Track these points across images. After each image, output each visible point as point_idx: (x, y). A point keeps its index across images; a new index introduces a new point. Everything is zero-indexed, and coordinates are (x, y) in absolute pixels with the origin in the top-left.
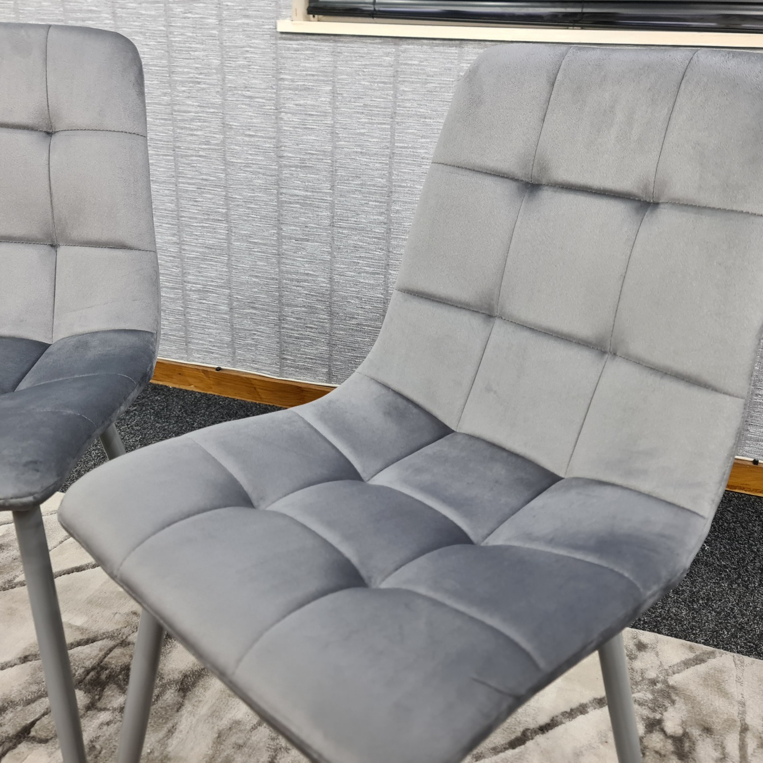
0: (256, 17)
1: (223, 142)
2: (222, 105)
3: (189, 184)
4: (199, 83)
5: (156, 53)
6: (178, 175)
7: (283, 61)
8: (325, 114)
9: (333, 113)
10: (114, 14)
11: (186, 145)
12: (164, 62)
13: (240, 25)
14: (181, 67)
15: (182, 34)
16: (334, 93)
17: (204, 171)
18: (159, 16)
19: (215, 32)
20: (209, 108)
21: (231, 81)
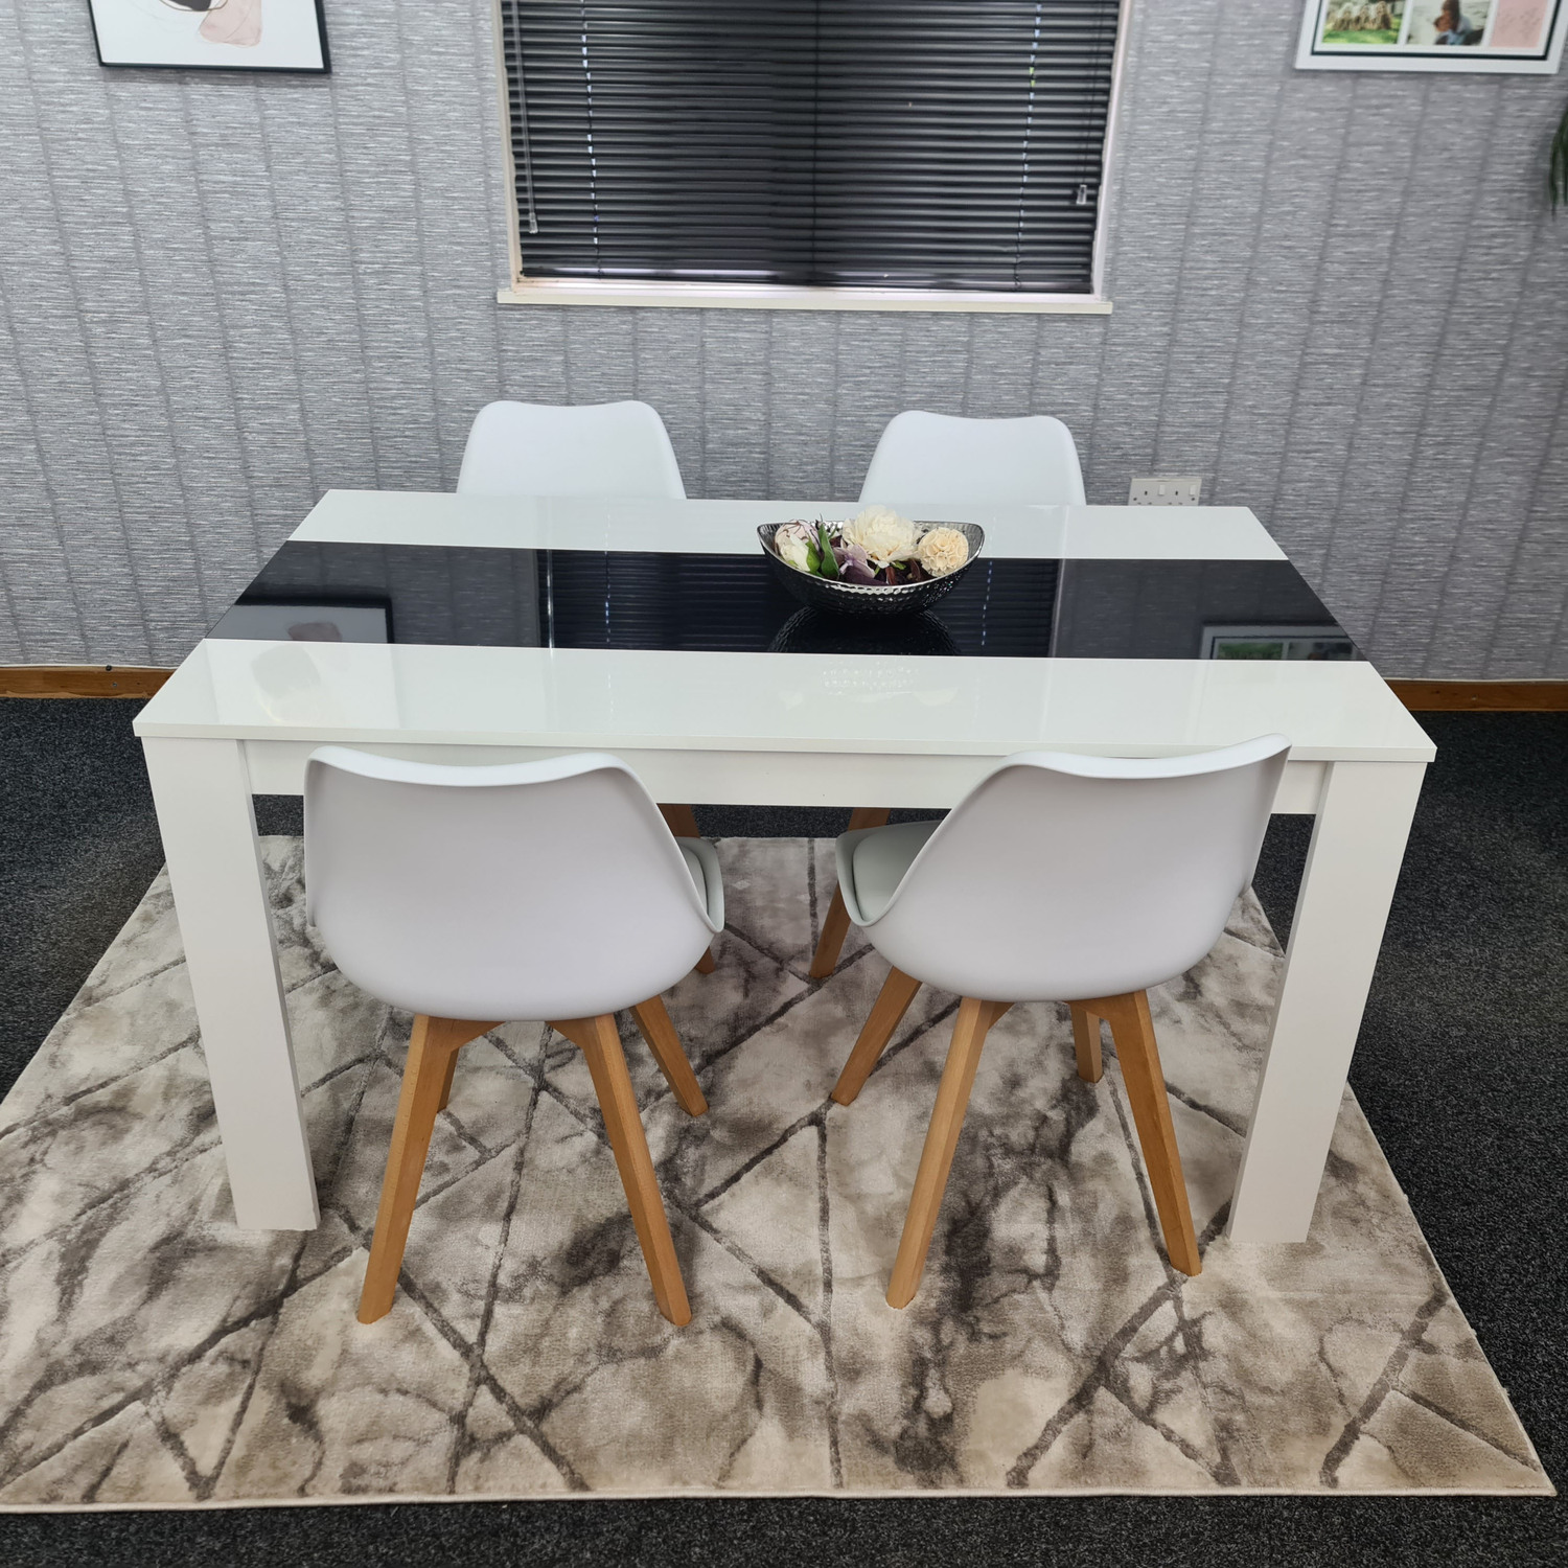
0: (470, 287)
1: (435, 420)
2: (432, 381)
4: (401, 358)
5: (344, 327)
6: (378, 458)
7: (504, 331)
10: (286, 288)
11: (388, 425)
12: (355, 336)
13: (449, 295)
14: (377, 341)
15: (377, 307)
16: (566, 363)
17: (412, 452)
18: (348, 288)
19: (418, 303)
20: (416, 384)
21: (441, 354)
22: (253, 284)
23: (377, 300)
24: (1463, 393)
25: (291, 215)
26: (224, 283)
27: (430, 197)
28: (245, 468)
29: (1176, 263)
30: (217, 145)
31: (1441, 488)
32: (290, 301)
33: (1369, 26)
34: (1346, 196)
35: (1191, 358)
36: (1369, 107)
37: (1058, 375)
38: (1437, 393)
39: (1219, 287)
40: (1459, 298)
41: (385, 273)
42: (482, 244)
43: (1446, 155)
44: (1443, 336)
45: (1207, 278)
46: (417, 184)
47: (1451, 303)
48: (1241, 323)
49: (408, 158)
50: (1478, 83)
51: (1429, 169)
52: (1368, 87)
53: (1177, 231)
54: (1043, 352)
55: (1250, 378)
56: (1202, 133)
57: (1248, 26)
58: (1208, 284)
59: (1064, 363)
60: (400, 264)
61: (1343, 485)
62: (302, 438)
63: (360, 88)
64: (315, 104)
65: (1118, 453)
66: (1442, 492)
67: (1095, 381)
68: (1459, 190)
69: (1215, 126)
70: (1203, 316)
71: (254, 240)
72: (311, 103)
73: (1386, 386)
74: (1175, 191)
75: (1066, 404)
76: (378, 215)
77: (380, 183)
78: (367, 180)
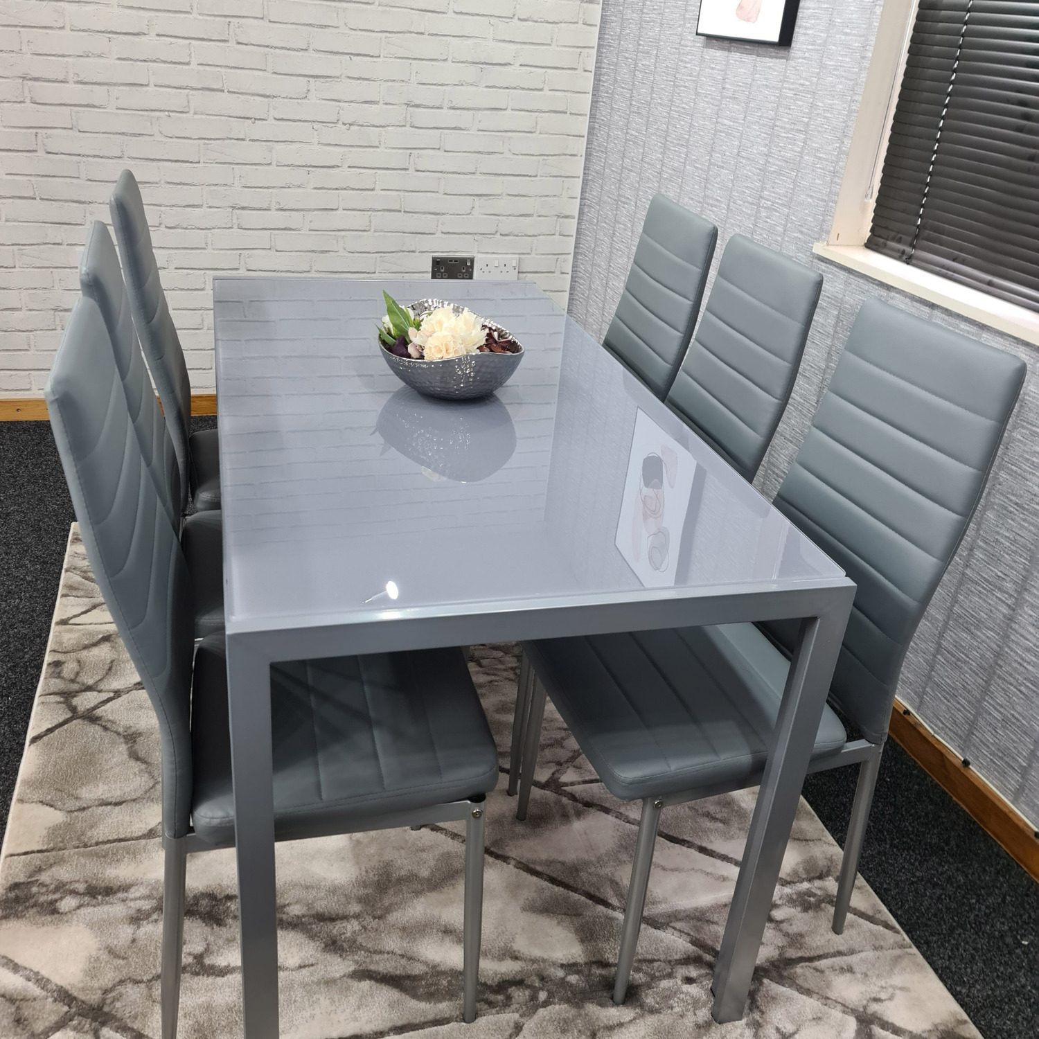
0: (807, 234)
9: (833, 336)
13: (795, 237)
15: (761, 235)
19: (779, 239)
22: (717, 200)
23: (763, 229)
25: (744, 154)
26: (708, 197)
27: (808, 154)
30: (730, 98)
41: (771, 209)
42: (823, 200)
46: (805, 142)
49: (807, 120)
60: (781, 205)
63: (800, 60)
64: (777, 71)
71: (726, 169)
72: (775, 71)
76: (780, 163)
77: (787, 138)
78: (783, 135)
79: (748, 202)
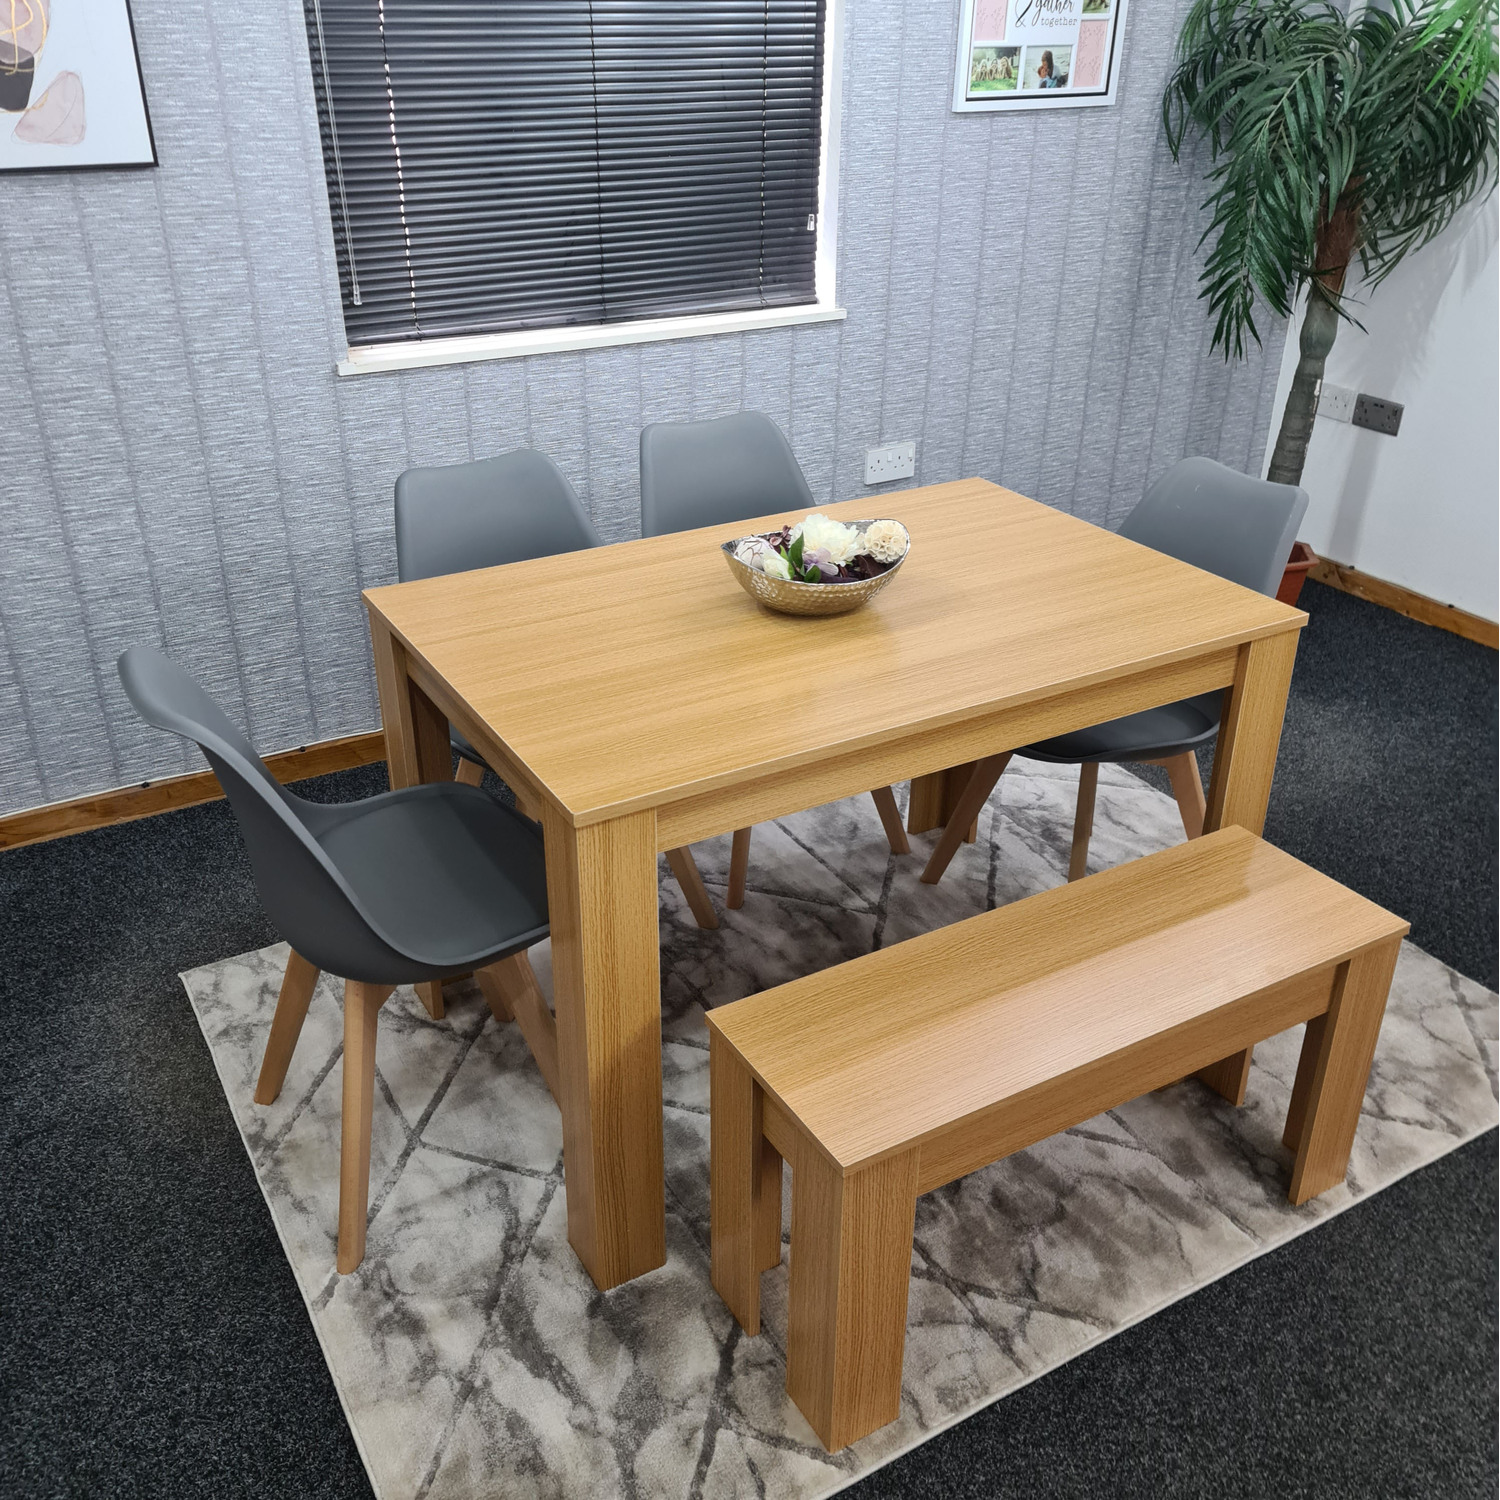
0: (309, 364)
1: (280, 499)
2: (275, 461)
3: (238, 555)
4: (242, 443)
5: (180, 421)
6: (222, 548)
7: (345, 402)
8: (398, 446)
9: (407, 443)
10: (115, 388)
11: (231, 513)
12: (193, 428)
13: (288, 374)
14: (216, 430)
15: (215, 395)
16: (404, 423)
17: (257, 535)
18: (182, 381)
19: (257, 386)
20: (258, 467)
21: (284, 433)
22: (78, 389)
23: (214, 388)
24: (1075, 348)
25: (117, 313)
26: (45, 392)
27: (265, 279)
28: (77, 584)
29: (886, 272)
30: (30, 249)
31: (1066, 422)
32: (119, 402)
33: (998, 76)
34: (992, 207)
35: (901, 346)
36: (1001, 138)
37: (810, 374)
38: (1059, 350)
39: (916, 286)
40: (1067, 277)
41: (221, 361)
42: (318, 320)
43: (1051, 171)
44: (1059, 307)
45: (908, 280)
46: (250, 269)
47: (1062, 281)
48: (932, 314)
49: (239, 244)
50: (1065, 114)
51: (1040, 182)
52: (1001, 123)
53: (885, 244)
54: (797, 356)
55: (941, 357)
56: (896, 165)
57: (921, 81)
58: (908, 285)
59: (814, 364)
61: (1006, 431)
62: (139, 542)
63: (186, 178)
64: (138, 197)
65: (856, 431)
66: (1067, 425)
67: (835, 375)
68: (1061, 196)
69: (904, 159)
70: (907, 311)
71: (76, 343)
72: (134, 198)
73: (1028, 349)
74: (881, 213)
75: (817, 398)
76: (211, 304)
77: (212, 271)
78: (198, 270)
79: (163, 368)
